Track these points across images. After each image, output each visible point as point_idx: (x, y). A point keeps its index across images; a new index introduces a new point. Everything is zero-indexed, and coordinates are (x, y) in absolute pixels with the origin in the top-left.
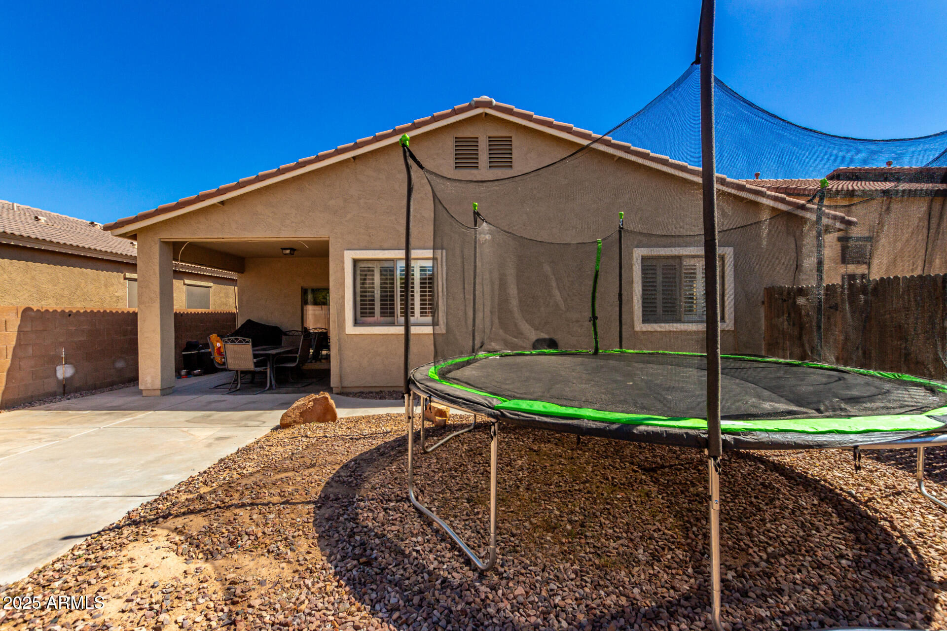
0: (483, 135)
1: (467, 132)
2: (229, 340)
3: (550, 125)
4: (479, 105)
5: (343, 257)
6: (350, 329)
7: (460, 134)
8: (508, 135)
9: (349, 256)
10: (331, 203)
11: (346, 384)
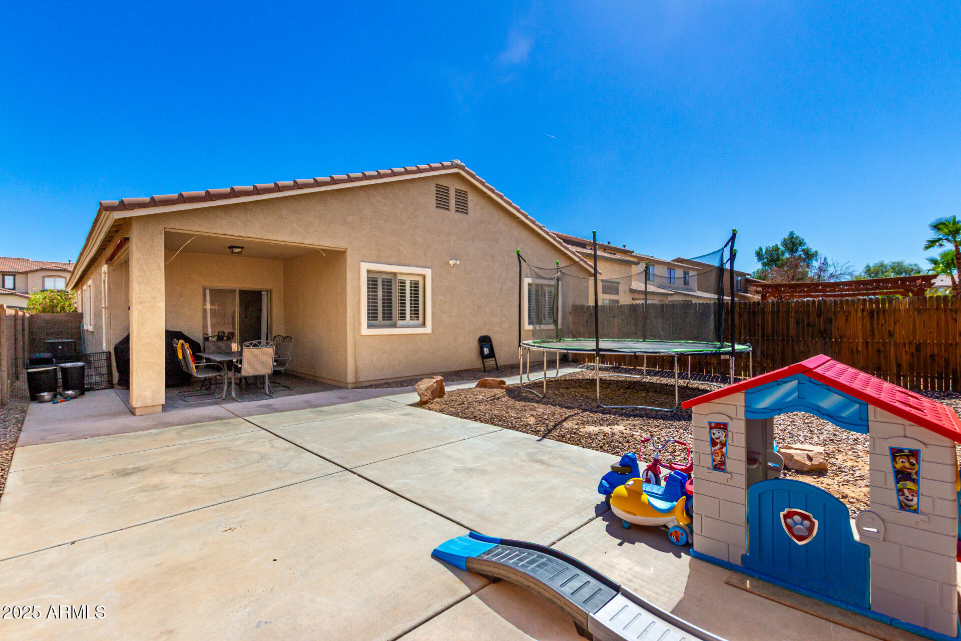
0: (453, 187)
1: (444, 183)
2: (251, 344)
3: (493, 191)
4: (457, 166)
5: (359, 268)
6: (365, 331)
7: (439, 183)
8: (466, 191)
9: (365, 267)
10: (350, 218)
11: (361, 379)
